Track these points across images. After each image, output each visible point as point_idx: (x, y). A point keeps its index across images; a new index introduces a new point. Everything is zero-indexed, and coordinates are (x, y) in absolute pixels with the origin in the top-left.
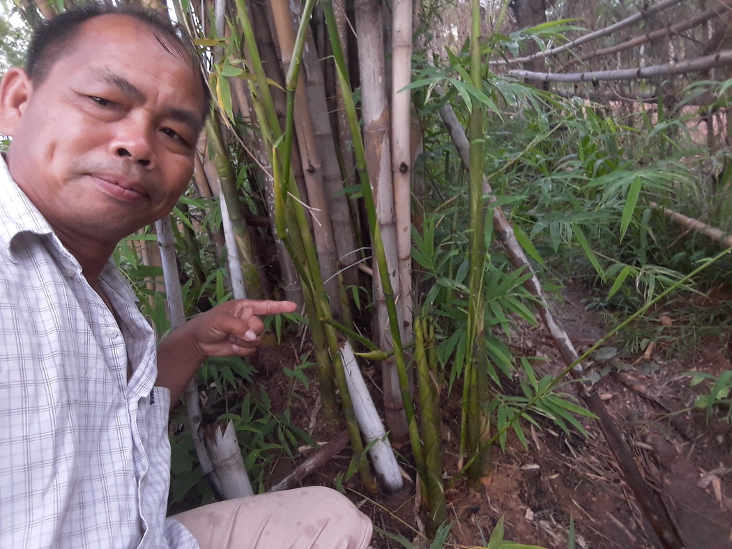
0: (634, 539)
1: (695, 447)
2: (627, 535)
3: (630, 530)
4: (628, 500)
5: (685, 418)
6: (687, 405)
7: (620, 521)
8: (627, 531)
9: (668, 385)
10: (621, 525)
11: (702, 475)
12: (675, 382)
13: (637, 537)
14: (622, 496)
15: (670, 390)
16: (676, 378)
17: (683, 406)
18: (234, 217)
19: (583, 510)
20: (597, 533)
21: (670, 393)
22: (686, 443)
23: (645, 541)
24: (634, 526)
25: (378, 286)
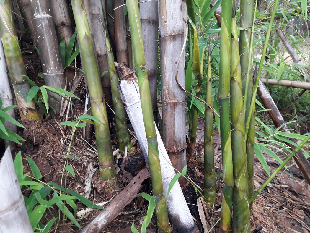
25: (165, 21)
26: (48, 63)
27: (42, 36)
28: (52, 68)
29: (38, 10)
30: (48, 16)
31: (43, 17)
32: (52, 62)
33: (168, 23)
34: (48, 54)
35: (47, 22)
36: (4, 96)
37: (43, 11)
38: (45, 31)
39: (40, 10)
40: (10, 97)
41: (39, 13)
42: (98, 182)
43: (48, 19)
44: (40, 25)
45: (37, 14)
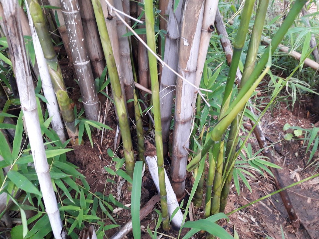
0: (271, 211)
1: (286, 159)
2: (268, 210)
3: (268, 206)
4: (264, 191)
5: (279, 144)
6: (279, 138)
7: (263, 202)
8: (267, 207)
9: (267, 127)
10: (264, 205)
11: (291, 173)
12: (270, 126)
13: (272, 209)
14: (260, 189)
15: (269, 130)
16: (270, 124)
17: (277, 139)
18: (49, 56)
19: (248, 201)
20: (256, 212)
21: (269, 132)
22: (282, 157)
23: (276, 210)
24: (269, 204)
25: (180, 113)
26: (87, 97)
27: (82, 78)
28: (90, 101)
29: (78, 59)
30: (87, 62)
31: (83, 65)
32: (90, 96)
33: (181, 114)
34: (87, 91)
35: (86, 67)
36: (58, 128)
37: (82, 60)
38: (84, 75)
39: (80, 59)
40: (62, 128)
41: (80, 61)
42: (126, 192)
43: (87, 65)
44: (81, 70)
45: (78, 62)
